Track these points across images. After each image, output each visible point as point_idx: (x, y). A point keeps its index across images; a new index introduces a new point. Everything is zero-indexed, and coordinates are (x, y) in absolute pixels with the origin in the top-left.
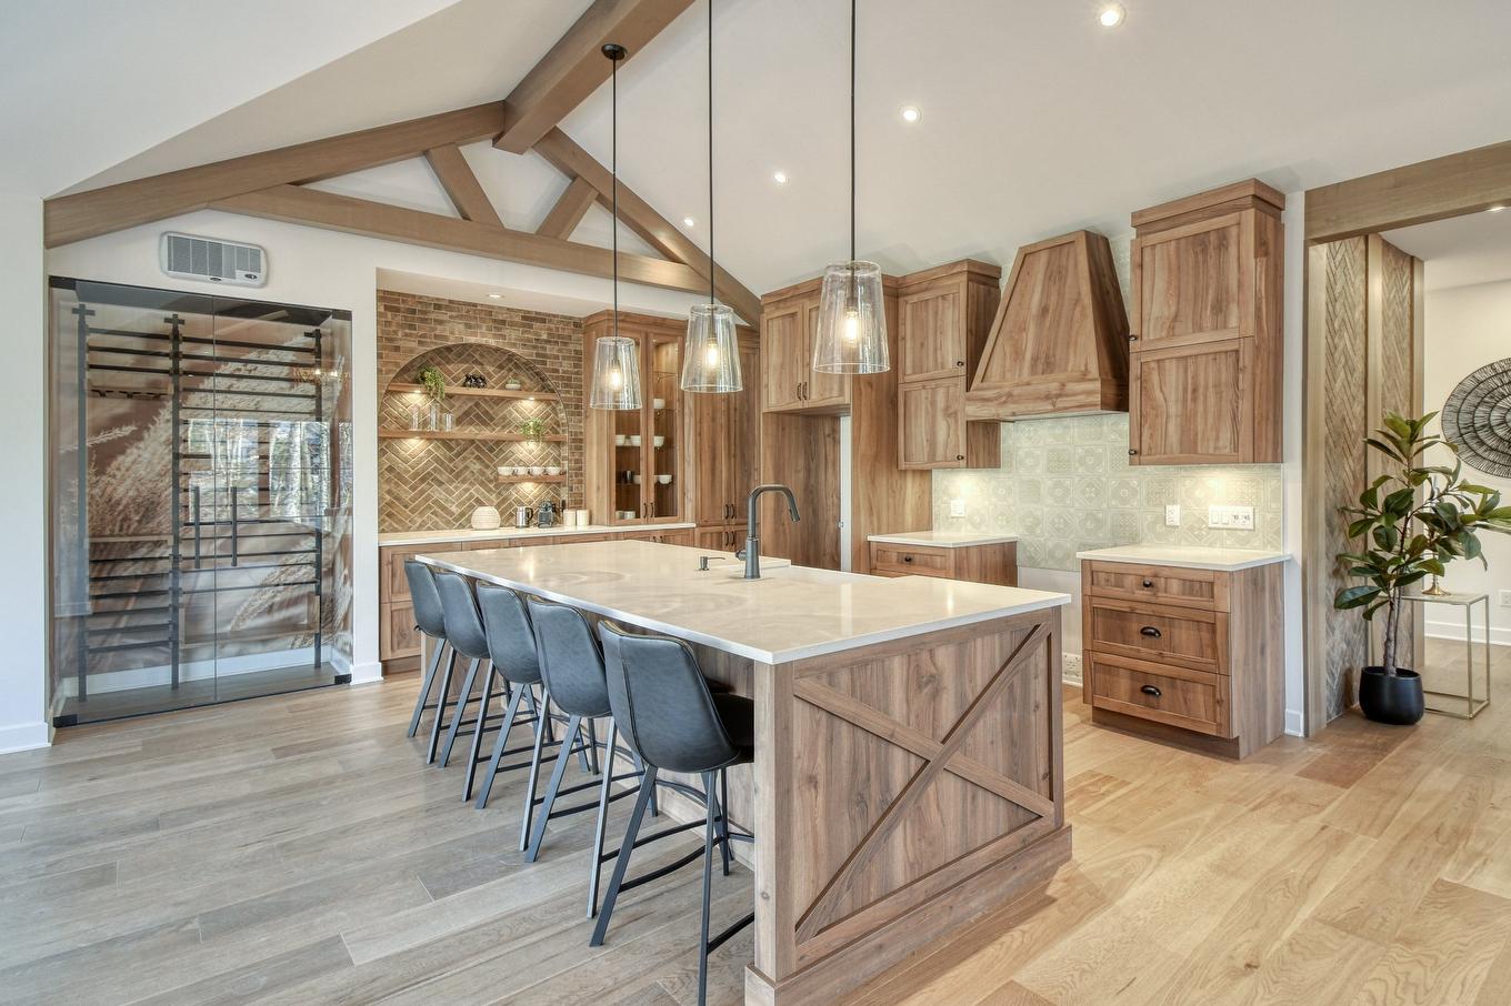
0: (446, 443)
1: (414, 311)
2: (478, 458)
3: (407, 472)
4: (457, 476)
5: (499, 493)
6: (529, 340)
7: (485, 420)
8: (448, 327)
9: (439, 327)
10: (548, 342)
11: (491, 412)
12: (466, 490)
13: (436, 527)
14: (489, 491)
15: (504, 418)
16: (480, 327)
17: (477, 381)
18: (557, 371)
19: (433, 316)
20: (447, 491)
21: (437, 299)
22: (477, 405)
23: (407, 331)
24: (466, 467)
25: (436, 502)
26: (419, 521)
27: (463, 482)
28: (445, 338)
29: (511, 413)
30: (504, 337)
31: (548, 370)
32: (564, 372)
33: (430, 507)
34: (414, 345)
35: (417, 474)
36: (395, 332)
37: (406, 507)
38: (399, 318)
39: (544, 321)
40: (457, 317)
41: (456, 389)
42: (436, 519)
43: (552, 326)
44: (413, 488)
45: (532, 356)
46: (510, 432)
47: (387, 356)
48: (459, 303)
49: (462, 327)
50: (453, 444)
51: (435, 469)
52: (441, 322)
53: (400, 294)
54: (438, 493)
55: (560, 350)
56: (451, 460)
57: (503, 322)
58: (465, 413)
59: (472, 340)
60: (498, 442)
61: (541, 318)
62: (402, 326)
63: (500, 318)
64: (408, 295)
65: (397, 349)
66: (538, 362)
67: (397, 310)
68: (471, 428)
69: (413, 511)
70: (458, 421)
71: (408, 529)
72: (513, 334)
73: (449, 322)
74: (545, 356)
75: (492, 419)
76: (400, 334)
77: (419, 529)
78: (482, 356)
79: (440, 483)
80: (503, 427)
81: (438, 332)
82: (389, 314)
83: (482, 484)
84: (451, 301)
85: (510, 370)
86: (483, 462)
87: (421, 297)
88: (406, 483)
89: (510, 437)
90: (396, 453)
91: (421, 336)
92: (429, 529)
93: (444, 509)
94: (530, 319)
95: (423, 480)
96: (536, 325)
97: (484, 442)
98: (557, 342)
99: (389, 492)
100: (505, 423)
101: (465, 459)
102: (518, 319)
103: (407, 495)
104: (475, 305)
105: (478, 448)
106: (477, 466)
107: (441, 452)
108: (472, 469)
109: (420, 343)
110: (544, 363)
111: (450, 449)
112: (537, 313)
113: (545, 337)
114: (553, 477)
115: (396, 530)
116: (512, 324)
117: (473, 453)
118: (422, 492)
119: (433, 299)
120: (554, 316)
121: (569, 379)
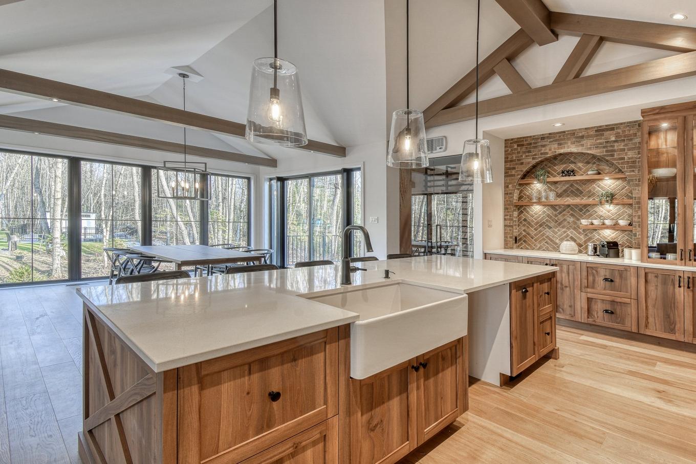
0: (553, 207)
1: (530, 144)
2: (572, 215)
3: (533, 221)
4: (560, 224)
5: (586, 235)
6: (601, 144)
7: (578, 193)
8: (548, 148)
9: (543, 149)
10: (615, 141)
11: (581, 189)
12: (565, 232)
13: (547, 250)
14: (580, 233)
15: (590, 191)
16: (567, 143)
17: (572, 172)
18: (623, 159)
19: (540, 144)
20: (553, 232)
21: (543, 135)
22: (572, 185)
23: (527, 154)
24: (565, 220)
25: (547, 237)
26: (539, 246)
27: (563, 227)
28: (547, 153)
29: (594, 188)
30: (582, 145)
31: (615, 159)
32: (629, 158)
33: (545, 240)
34: (530, 160)
35: (537, 223)
36: (522, 156)
37: (532, 238)
38: (524, 149)
39: (613, 129)
40: (554, 140)
41: (559, 178)
42: (547, 245)
43: (619, 131)
44: (536, 229)
45: (603, 152)
46: (594, 199)
47: (518, 168)
48: (554, 133)
49: (556, 146)
50: (557, 208)
51: (547, 220)
52: (544, 146)
53: (524, 138)
54: (549, 233)
55: (626, 145)
56: (556, 216)
57: (582, 137)
58: (564, 191)
59: (562, 151)
60: (586, 206)
61: (610, 128)
62: (524, 152)
63: (580, 135)
64: (527, 137)
65: (522, 164)
66: (607, 156)
67: (523, 145)
68: (569, 198)
69: (536, 240)
70: (559, 196)
71: (533, 249)
72: (588, 142)
73: (549, 145)
74: (614, 151)
75: (581, 193)
76: (524, 157)
77: (539, 249)
78: (575, 158)
79: (550, 228)
80: (589, 197)
81: (542, 152)
82: (519, 148)
83: (575, 229)
84: (550, 134)
85: (594, 163)
86: (576, 217)
87: (534, 136)
88: (532, 227)
89: (593, 202)
90: (528, 212)
91: (534, 155)
92: (544, 250)
93: (552, 241)
94: (600, 131)
95: (541, 226)
96: (607, 133)
97: (576, 206)
98: (624, 140)
99: (524, 230)
100: (591, 194)
101: (564, 215)
102: (592, 133)
103: (533, 232)
104: (564, 132)
105: (572, 209)
106: (572, 219)
107: (550, 212)
108: (568, 220)
109: (533, 159)
110: (612, 155)
111: (556, 210)
112: (606, 126)
113: (613, 139)
114: (623, 226)
115: (527, 249)
116: (589, 137)
117: (569, 212)
118: (540, 231)
119: (540, 135)
120: (621, 124)
121: (634, 162)
